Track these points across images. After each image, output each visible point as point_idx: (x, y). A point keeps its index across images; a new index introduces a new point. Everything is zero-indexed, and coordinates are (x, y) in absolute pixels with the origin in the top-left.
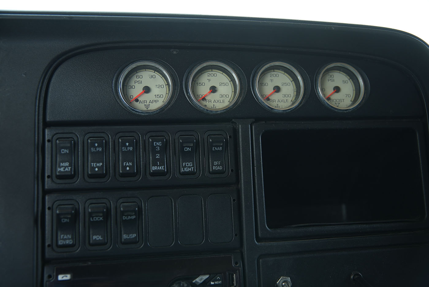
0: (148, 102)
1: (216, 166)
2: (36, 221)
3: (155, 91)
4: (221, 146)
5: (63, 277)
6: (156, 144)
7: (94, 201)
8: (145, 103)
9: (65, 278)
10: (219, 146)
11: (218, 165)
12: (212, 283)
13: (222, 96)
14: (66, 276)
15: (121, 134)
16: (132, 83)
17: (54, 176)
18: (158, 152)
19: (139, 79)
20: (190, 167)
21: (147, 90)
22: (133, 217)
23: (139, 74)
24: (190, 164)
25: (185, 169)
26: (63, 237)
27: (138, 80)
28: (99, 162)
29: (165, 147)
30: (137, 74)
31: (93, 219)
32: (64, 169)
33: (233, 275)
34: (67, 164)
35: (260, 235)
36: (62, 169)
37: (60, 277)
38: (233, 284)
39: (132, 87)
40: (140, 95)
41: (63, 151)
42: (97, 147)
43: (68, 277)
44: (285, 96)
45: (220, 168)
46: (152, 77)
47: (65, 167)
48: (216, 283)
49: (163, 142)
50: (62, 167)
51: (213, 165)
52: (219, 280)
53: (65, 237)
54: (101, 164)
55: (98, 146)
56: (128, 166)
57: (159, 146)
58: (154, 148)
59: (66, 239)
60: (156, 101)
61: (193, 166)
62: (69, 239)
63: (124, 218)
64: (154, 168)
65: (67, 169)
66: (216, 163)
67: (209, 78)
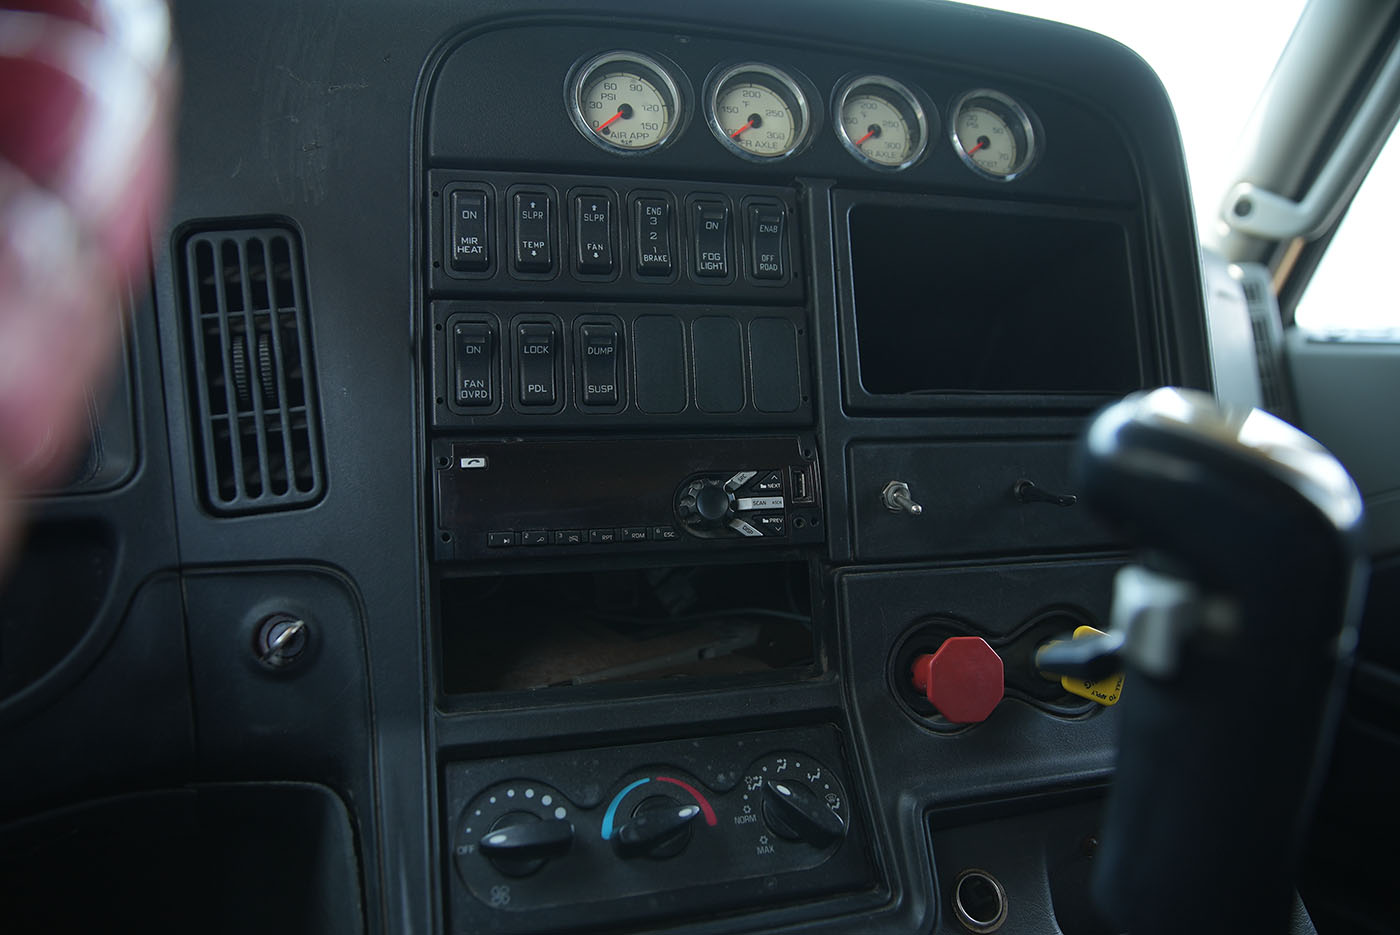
0: (628, 137)
1: (767, 264)
2: (414, 351)
3: (641, 116)
4: (777, 224)
5: (470, 463)
6: (650, 210)
7: (530, 318)
8: (623, 138)
9: (474, 465)
10: (773, 224)
11: (769, 262)
12: (763, 486)
13: (772, 135)
14: (478, 461)
15: (579, 190)
16: (596, 97)
17: (447, 262)
18: (654, 228)
19: (610, 91)
20: (715, 262)
21: (626, 112)
22: (609, 350)
23: (610, 81)
24: (716, 256)
25: (707, 264)
26: (469, 383)
27: (607, 92)
28: (538, 241)
29: (667, 219)
30: (606, 81)
31: (528, 350)
32: (470, 250)
33: (799, 476)
34: (474, 240)
35: (849, 402)
36: (465, 249)
37: (465, 463)
38: (801, 494)
39: (595, 105)
40: (613, 120)
41: (466, 214)
42: (534, 210)
43: (481, 463)
44: (889, 145)
45: (773, 268)
46: (636, 88)
47: (472, 246)
48: (771, 486)
49: (664, 210)
50: (465, 244)
51: (759, 261)
52: (775, 481)
53: (473, 384)
54: (542, 244)
55: (536, 209)
56: (595, 251)
57: (656, 216)
58: (646, 219)
59: (474, 389)
60: (643, 135)
61: (722, 260)
62: (480, 389)
63: (591, 351)
64: (648, 258)
65: (474, 250)
66: (765, 258)
67: (746, 99)
